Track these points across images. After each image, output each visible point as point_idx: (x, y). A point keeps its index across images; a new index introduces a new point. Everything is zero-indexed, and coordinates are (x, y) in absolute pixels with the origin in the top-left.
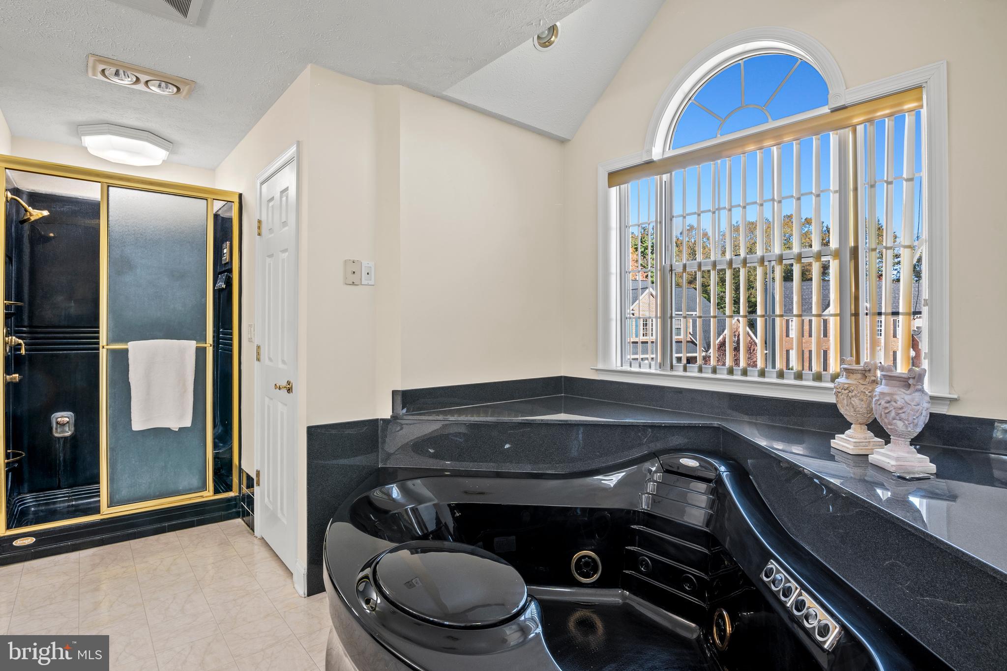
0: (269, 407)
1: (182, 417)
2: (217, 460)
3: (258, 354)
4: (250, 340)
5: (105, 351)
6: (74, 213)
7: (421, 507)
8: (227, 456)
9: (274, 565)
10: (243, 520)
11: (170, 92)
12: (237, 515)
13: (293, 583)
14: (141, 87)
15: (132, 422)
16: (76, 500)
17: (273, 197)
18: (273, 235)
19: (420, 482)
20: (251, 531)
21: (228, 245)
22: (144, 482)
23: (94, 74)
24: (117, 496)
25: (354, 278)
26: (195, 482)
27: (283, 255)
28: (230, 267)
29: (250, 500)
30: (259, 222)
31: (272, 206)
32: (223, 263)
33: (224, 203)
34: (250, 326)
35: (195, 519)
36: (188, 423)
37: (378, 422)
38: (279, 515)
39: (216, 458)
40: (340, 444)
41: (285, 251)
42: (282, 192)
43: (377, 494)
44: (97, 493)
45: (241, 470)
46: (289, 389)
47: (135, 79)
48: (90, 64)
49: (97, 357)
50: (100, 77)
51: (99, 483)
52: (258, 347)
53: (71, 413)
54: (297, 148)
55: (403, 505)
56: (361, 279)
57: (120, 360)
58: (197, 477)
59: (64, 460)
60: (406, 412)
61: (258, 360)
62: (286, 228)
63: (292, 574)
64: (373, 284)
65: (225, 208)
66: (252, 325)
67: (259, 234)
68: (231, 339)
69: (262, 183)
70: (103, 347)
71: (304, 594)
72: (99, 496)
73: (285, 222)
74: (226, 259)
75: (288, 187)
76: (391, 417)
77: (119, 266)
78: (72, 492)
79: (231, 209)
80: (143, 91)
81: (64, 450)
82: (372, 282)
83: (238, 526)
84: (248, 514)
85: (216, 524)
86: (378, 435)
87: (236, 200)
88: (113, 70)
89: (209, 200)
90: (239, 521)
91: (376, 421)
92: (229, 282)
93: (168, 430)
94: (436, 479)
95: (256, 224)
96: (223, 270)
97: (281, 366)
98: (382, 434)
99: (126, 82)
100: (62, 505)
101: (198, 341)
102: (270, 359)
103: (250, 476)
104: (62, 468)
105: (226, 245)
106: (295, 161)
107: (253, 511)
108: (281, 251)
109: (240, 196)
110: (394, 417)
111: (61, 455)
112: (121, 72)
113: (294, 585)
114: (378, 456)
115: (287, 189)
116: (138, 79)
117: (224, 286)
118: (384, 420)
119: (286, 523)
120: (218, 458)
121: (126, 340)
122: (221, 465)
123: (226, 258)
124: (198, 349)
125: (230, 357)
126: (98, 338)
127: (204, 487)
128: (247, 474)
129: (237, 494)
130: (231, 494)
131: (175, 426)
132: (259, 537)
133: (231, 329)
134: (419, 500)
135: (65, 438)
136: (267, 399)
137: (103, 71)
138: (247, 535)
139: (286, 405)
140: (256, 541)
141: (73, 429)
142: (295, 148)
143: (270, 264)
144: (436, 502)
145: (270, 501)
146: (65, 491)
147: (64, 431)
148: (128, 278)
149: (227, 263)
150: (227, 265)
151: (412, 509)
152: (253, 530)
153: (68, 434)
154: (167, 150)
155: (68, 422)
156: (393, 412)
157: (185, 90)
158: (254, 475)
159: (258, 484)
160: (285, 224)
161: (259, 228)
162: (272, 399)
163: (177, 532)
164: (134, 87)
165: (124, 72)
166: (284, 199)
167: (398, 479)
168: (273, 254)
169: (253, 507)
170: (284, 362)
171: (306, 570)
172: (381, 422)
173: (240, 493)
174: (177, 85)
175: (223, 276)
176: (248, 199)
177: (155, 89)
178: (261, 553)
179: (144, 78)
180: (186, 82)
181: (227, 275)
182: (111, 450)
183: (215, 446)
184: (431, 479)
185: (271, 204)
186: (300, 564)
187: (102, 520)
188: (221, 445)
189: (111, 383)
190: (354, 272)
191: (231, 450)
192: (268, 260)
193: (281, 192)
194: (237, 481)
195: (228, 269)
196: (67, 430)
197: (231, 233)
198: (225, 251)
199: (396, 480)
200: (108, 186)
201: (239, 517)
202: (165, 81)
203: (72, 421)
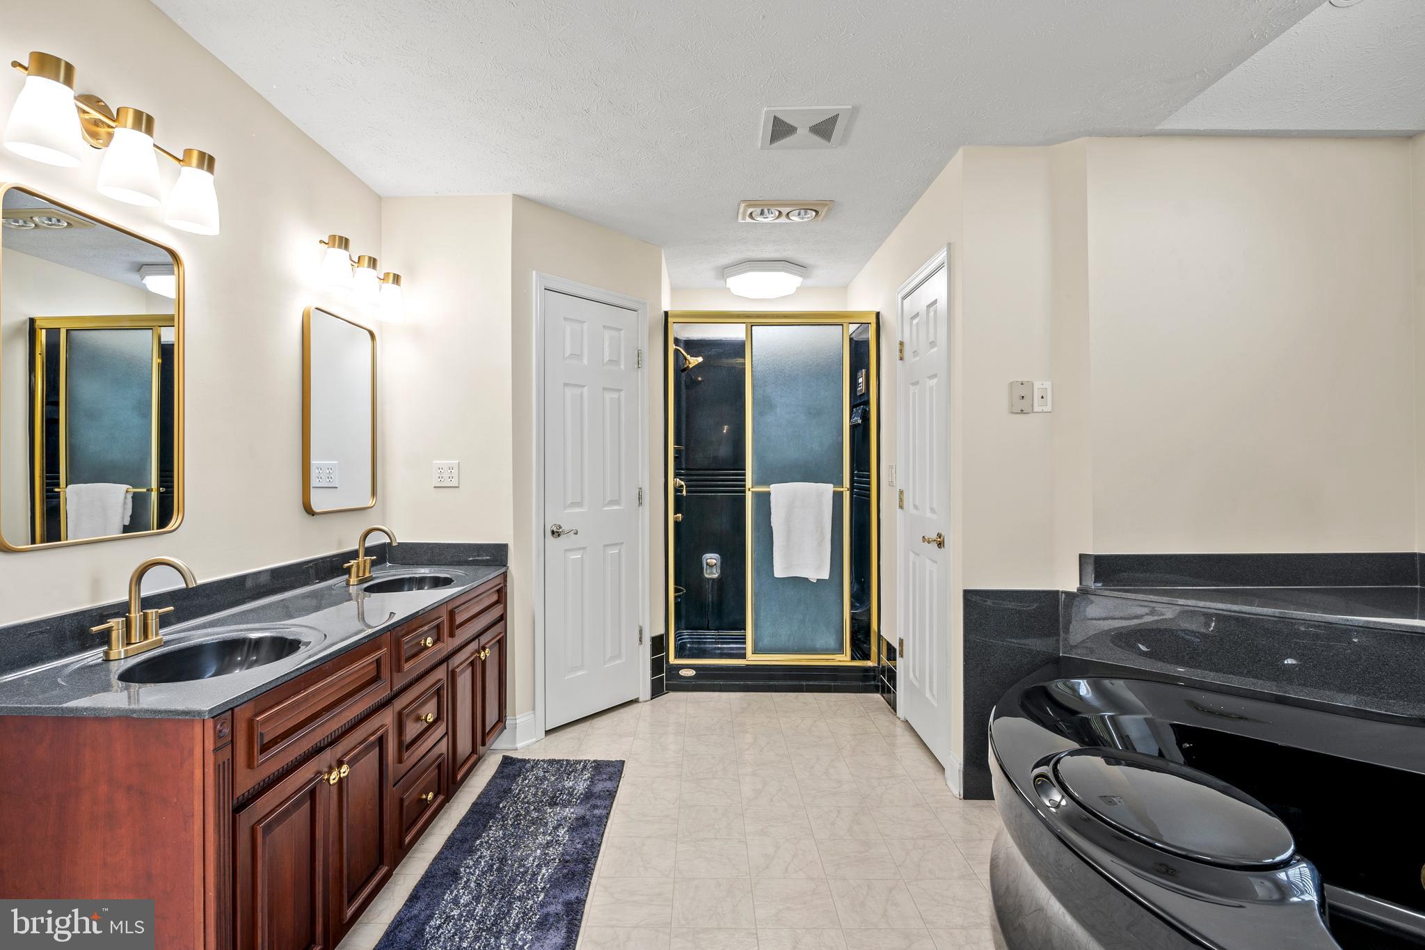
0: (914, 564)
1: (819, 568)
2: (854, 621)
3: (901, 500)
4: (891, 484)
5: (750, 493)
6: (719, 356)
7: (1125, 720)
8: (864, 618)
9: (919, 753)
10: (883, 696)
11: (808, 218)
12: (875, 689)
13: (945, 779)
14: (783, 220)
15: (774, 568)
16: (723, 643)
17: (918, 313)
18: (918, 358)
19: (1123, 684)
20: (892, 711)
21: (864, 373)
22: (785, 634)
23: (744, 219)
24: (760, 644)
25: (1024, 405)
26: (832, 642)
27: (931, 381)
28: (866, 399)
29: (892, 675)
30: (901, 344)
31: (917, 323)
32: (858, 394)
33: (858, 325)
34: (891, 467)
35: (832, 684)
36: (825, 575)
37: (1058, 595)
38: (928, 695)
39: (853, 618)
40: (1006, 617)
41: (935, 376)
42: (929, 306)
43: (1058, 687)
44: (743, 640)
45: (879, 636)
46: (940, 544)
47: (777, 213)
48: (741, 210)
49: (743, 499)
50: (749, 220)
51: (745, 629)
52: (901, 492)
53: (718, 555)
54: (948, 253)
55: (1097, 710)
56: (1033, 406)
57: (764, 501)
58: (834, 637)
59: (712, 603)
60: (1102, 586)
61: (901, 507)
62: (935, 349)
63: (944, 769)
64: (1050, 410)
65: (859, 330)
66: (893, 466)
67: (901, 359)
68: (869, 483)
69: (904, 298)
70: (749, 490)
71: (960, 795)
72: (745, 643)
73: (933, 342)
74: (862, 390)
75: (936, 300)
76: (1078, 590)
77: (764, 406)
78: (719, 635)
79: (867, 330)
80: (784, 223)
81: (712, 591)
82: (1048, 408)
83: (878, 702)
84: (889, 691)
85: (853, 694)
86: (1058, 613)
87: (873, 320)
88: (759, 210)
89: (845, 325)
90: (878, 696)
91: (1055, 594)
92: (866, 417)
93: (806, 580)
94: (1152, 684)
95: (898, 347)
96: (860, 402)
97: (929, 514)
98: (1064, 612)
99: (770, 219)
100: (710, 646)
101: (835, 485)
102: (916, 507)
103: (891, 645)
104: (710, 609)
105: (862, 374)
106: (946, 267)
107: (895, 687)
108: (928, 377)
109: (878, 314)
110: (1081, 590)
111: (710, 596)
112: (766, 211)
113: (946, 782)
114: (1058, 641)
115: (935, 302)
116: (780, 212)
117: (860, 421)
118: (1068, 594)
119: (936, 705)
120: (856, 620)
121: (768, 483)
122: (858, 628)
123: (861, 388)
124: (835, 493)
125: (868, 503)
126: (744, 480)
127: (840, 650)
128: (888, 642)
129: (876, 665)
130: (870, 664)
131: (813, 576)
132: (902, 718)
133: (869, 471)
134: (1122, 707)
135: (713, 579)
136: (911, 555)
137: (751, 214)
138: (889, 714)
139: (936, 562)
140: (898, 723)
141: (719, 571)
142: (945, 253)
143: (914, 394)
144: (1150, 716)
145: (916, 678)
146: (713, 632)
147: (712, 573)
148: (770, 418)
149: (863, 394)
150: (862, 397)
151: (1111, 718)
152: (894, 709)
153: (716, 576)
154: (801, 276)
155: (715, 564)
156: (1080, 584)
157: (822, 214)
158: (896, 645)
159: (902, 656)
160: (933, 344)
161: (901, 351)
162: (918, 555)
163: (814, 693)
164: (777, 221)
165: (768, 210)
166: (932, 314)
167: (1089, 675)
168: (918, 382)
169: (896, 684)
170: (932, 510)
171: (962, 766)
172: (1063, 596)
173: (879, 663)
174: (815, 208)
175: (860, 410)
176: (887, 317)
177: (795, 218)
178: (904, 738)
179: (785, 210)
180: (824, 203)
181: (863, 408)
182: (756, 595)
183: (852, 606)
184: (1143, 684)
185: (915, 321)
186: (954, 758)
187: (747, 665)
188: (858, 605)
189: (756, 528)
190: (1023, 397)
191: (869, 611)
192: (912, 388)
193: (927, 306)
194: (876, 650)
195: (864, 402)
196: (715, 571)
197: (867, 359)
198: (860, 380)
199: (1086, 676)
200: (752, 326)
201: (877, 691)
202: (805, 207)
203: (719, 564)
